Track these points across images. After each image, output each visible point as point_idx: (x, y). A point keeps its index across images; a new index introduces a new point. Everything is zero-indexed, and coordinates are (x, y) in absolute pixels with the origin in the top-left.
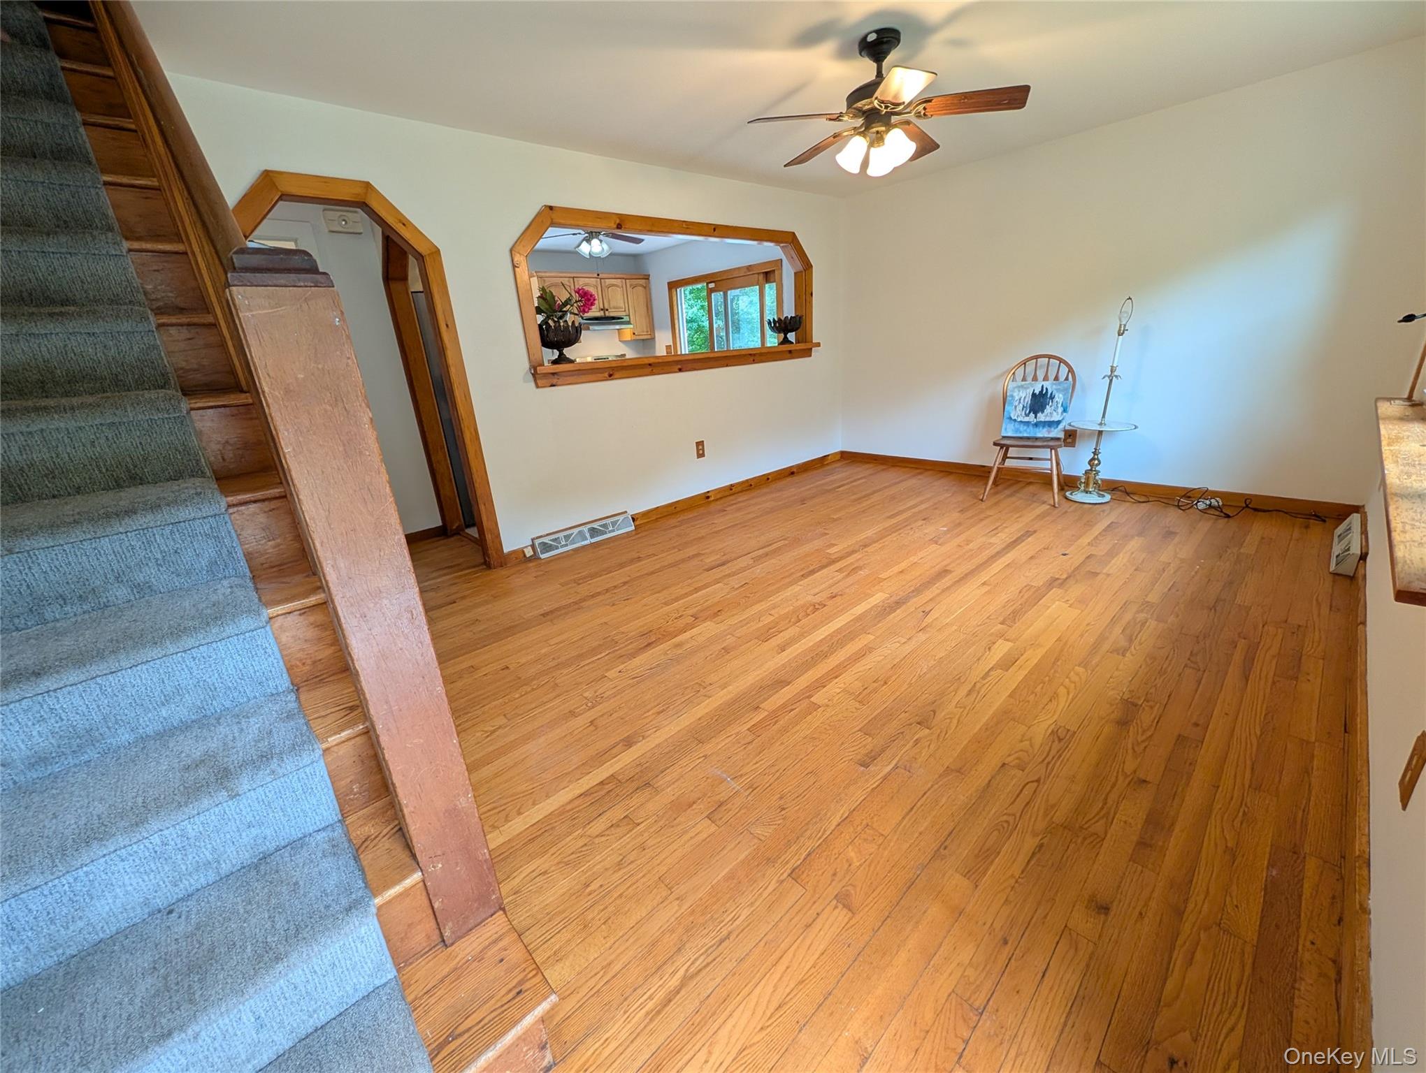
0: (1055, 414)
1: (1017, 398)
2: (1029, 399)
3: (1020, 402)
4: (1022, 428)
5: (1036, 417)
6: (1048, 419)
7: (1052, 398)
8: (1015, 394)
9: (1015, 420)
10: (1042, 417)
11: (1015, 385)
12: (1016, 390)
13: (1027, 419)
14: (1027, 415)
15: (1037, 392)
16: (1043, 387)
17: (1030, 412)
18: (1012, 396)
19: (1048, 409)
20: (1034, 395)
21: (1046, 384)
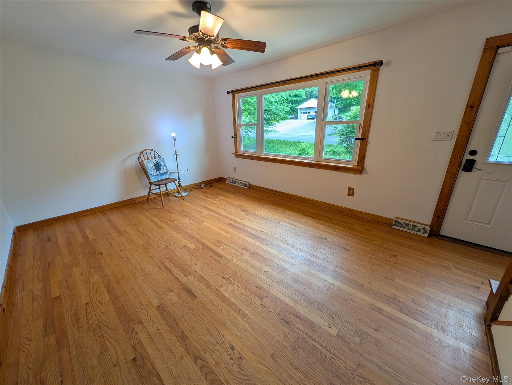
0: (164, 170)
1: (149, 166)
2: (154, 166)
3: (151, 168)
4: (157, 177)
5: (159, 172)
6: (163, 172)
7: (161, 164)
8: (148, 165)
9: (153, 175)
10: (161, 172)
11: (146, 162)
12: (148, 163)
13: (157, 174)
14: (156, 172)
15: (155, 163)
16: (156, 161)
17: (156, 171)
18: (148, 166)
19: (162, 169)
20: (154, 164)
21: (157, 160)
